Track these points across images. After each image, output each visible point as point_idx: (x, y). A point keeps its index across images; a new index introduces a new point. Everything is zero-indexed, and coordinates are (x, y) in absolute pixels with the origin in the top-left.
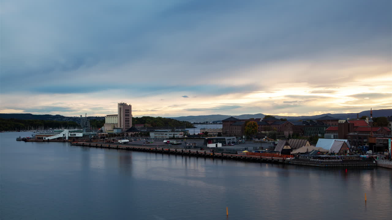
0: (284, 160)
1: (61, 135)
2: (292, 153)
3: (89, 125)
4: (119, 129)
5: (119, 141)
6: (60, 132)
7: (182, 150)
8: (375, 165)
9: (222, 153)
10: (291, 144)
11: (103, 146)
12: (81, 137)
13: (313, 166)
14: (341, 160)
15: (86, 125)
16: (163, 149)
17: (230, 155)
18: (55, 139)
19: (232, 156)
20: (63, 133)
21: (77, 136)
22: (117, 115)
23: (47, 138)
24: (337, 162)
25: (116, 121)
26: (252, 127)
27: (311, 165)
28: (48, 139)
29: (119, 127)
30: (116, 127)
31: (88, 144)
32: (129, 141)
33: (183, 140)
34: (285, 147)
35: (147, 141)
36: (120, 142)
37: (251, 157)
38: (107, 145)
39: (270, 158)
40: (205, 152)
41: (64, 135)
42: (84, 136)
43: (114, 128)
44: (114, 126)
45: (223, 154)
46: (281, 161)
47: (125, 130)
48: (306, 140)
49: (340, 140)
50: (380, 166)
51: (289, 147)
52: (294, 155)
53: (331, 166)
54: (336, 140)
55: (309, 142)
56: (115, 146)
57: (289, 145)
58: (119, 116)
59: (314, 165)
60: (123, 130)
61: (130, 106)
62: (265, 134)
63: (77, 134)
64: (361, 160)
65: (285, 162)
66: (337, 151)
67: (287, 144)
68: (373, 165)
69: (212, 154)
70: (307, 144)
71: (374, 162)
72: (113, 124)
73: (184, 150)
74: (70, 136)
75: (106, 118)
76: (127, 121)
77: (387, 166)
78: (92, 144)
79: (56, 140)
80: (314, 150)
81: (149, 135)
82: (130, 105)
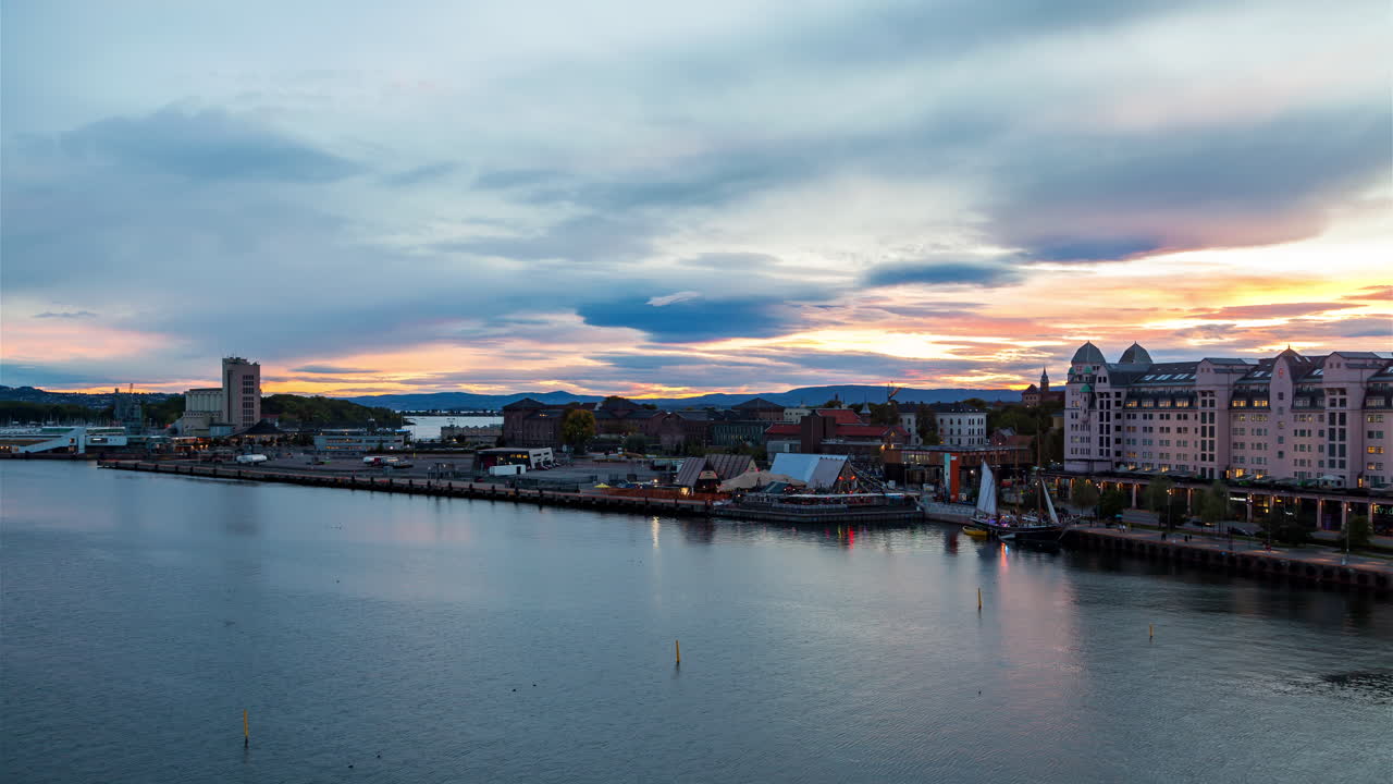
0: (707, 507)
1: (64, 442)
2: (720, 489)
3: (138, 413)
4: (224, 428)
5: (239, 458)
6: (58, 434)
7: (429, 483)
8: (921, 516)
9: (541, 491)
10: (718, 465)
11: (194, 471)
12: (123, 447)
13: (782, 521)
14: (846, 506)
15: (132, 414)
16: (372, 479)
17: (562, 494)
18: (46, 451)
19: (567, 497)
20: (71, 435)
21: (109, 443)
22: (220, 389)
23: (22, 450)
24: (837, 510)
25: (216, 404)
26: (581, 424)
27: (776, 517)
28: (27, 452)
29: (225, 420)
30: (216, 421)
31: (150, 464)
32: (265, 458)
33: (410, 456)
34: (704, 476)
35: (317, 459)
36: (243, 461)
37: (620, 501)
38: (209, 469)
39: (669, 501)
40: (493, 487)
41: (73, 440)
42: (130, 443)
43: (212, 424)
44: (212, 419)
45: (544, 492)
46: (699, 511)
47: (240, 427)
48: (748, 457)
49: (834, 457)
50: (931, 517)
51: (713, 475)
52: (729, 495)
53: (825, 519)
54: (824, 456)
55: (755, 459)
56: (233, 471)
57: (712, 469)
58: (225, 393)
59: (784, 518)
60: (238, 428)
61: (256, 367)
62: (617, 442)
63: (109, 438)
64: (888, 503)
65: (710, 511)
66: (829, 483)
67: (708, 467)
68: (916, 516)
69: (511, 491)
70: (749, 468)
71: (918, 509)
72: (209, 412)
73: (433, 482)
74: (89, 443)
75: (187, 397)
76: (248, 405)
77: (948, 519)
78: (162, 465)
79: (50, 454)
80: (772, 483)
81: (312, 443)
82: (255, 364)
